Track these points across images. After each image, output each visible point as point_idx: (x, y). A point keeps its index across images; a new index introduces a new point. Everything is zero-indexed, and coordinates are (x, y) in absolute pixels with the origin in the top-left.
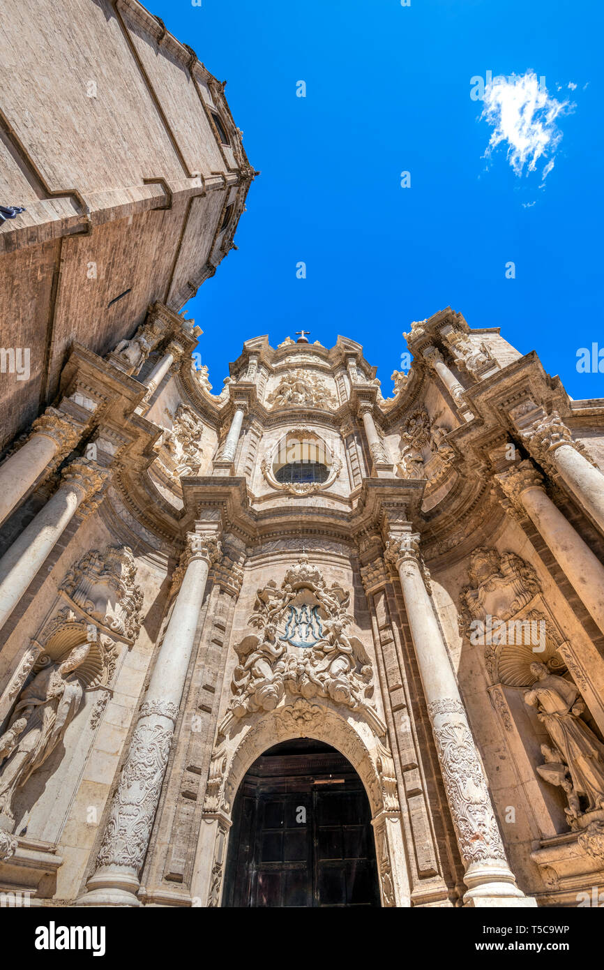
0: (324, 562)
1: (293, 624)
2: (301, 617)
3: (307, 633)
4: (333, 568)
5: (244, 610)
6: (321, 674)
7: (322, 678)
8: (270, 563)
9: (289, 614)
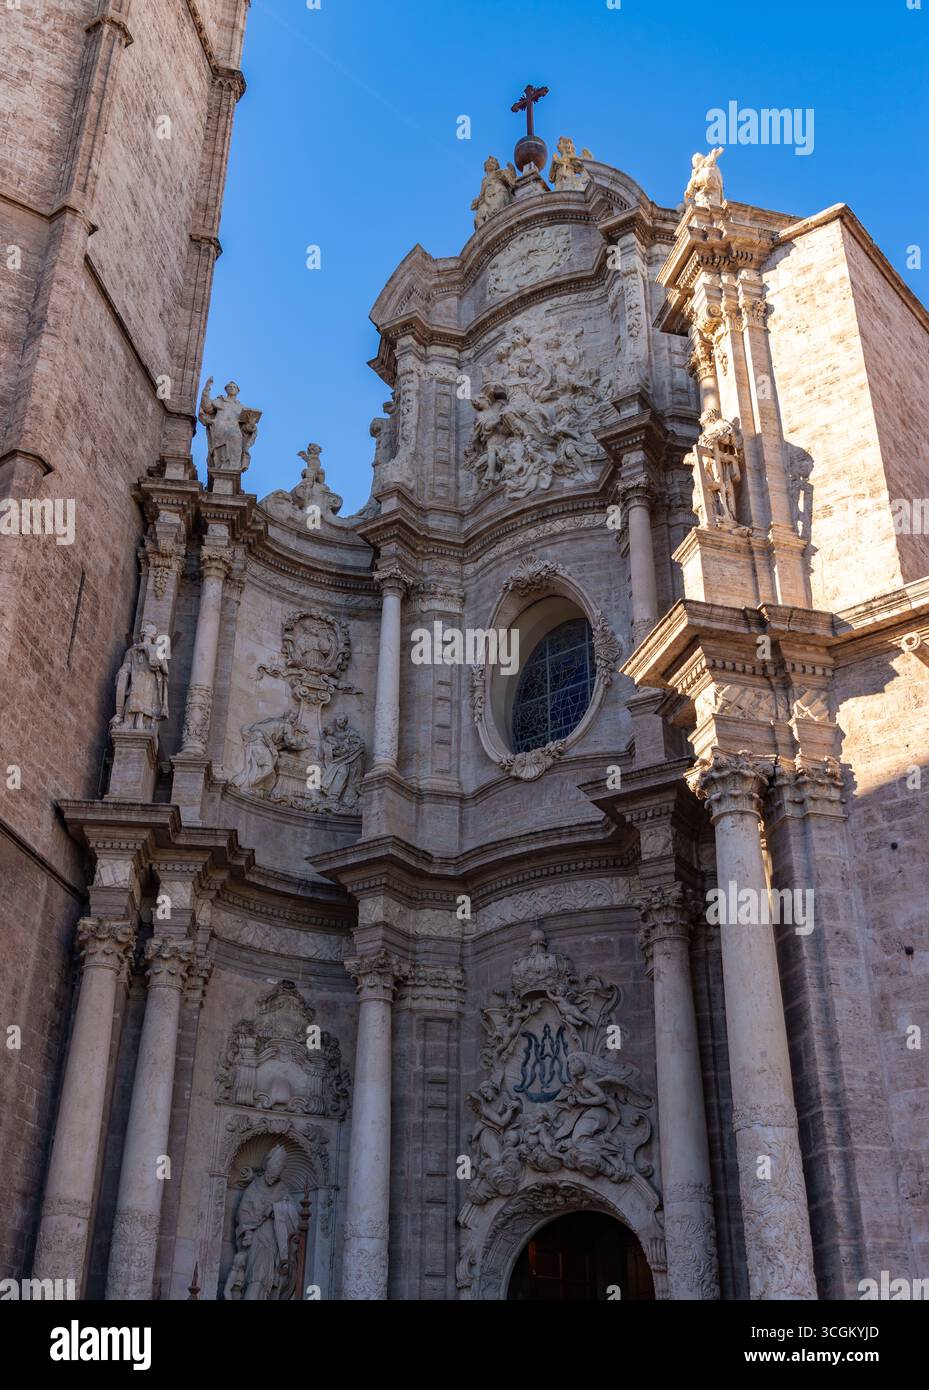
0: (575, 931)
1: (533, 1059)
2: (543, 1047)
3: (552, 1074)
4: (593, 939)
5: (474, 1040)
6: (562, 1143)
7: (563, 1151)
8: (497, 949)
9: (524, 1043)
